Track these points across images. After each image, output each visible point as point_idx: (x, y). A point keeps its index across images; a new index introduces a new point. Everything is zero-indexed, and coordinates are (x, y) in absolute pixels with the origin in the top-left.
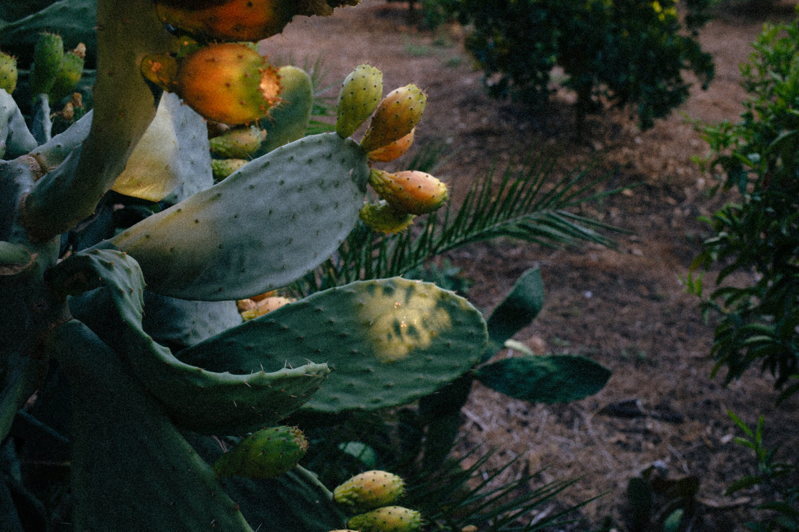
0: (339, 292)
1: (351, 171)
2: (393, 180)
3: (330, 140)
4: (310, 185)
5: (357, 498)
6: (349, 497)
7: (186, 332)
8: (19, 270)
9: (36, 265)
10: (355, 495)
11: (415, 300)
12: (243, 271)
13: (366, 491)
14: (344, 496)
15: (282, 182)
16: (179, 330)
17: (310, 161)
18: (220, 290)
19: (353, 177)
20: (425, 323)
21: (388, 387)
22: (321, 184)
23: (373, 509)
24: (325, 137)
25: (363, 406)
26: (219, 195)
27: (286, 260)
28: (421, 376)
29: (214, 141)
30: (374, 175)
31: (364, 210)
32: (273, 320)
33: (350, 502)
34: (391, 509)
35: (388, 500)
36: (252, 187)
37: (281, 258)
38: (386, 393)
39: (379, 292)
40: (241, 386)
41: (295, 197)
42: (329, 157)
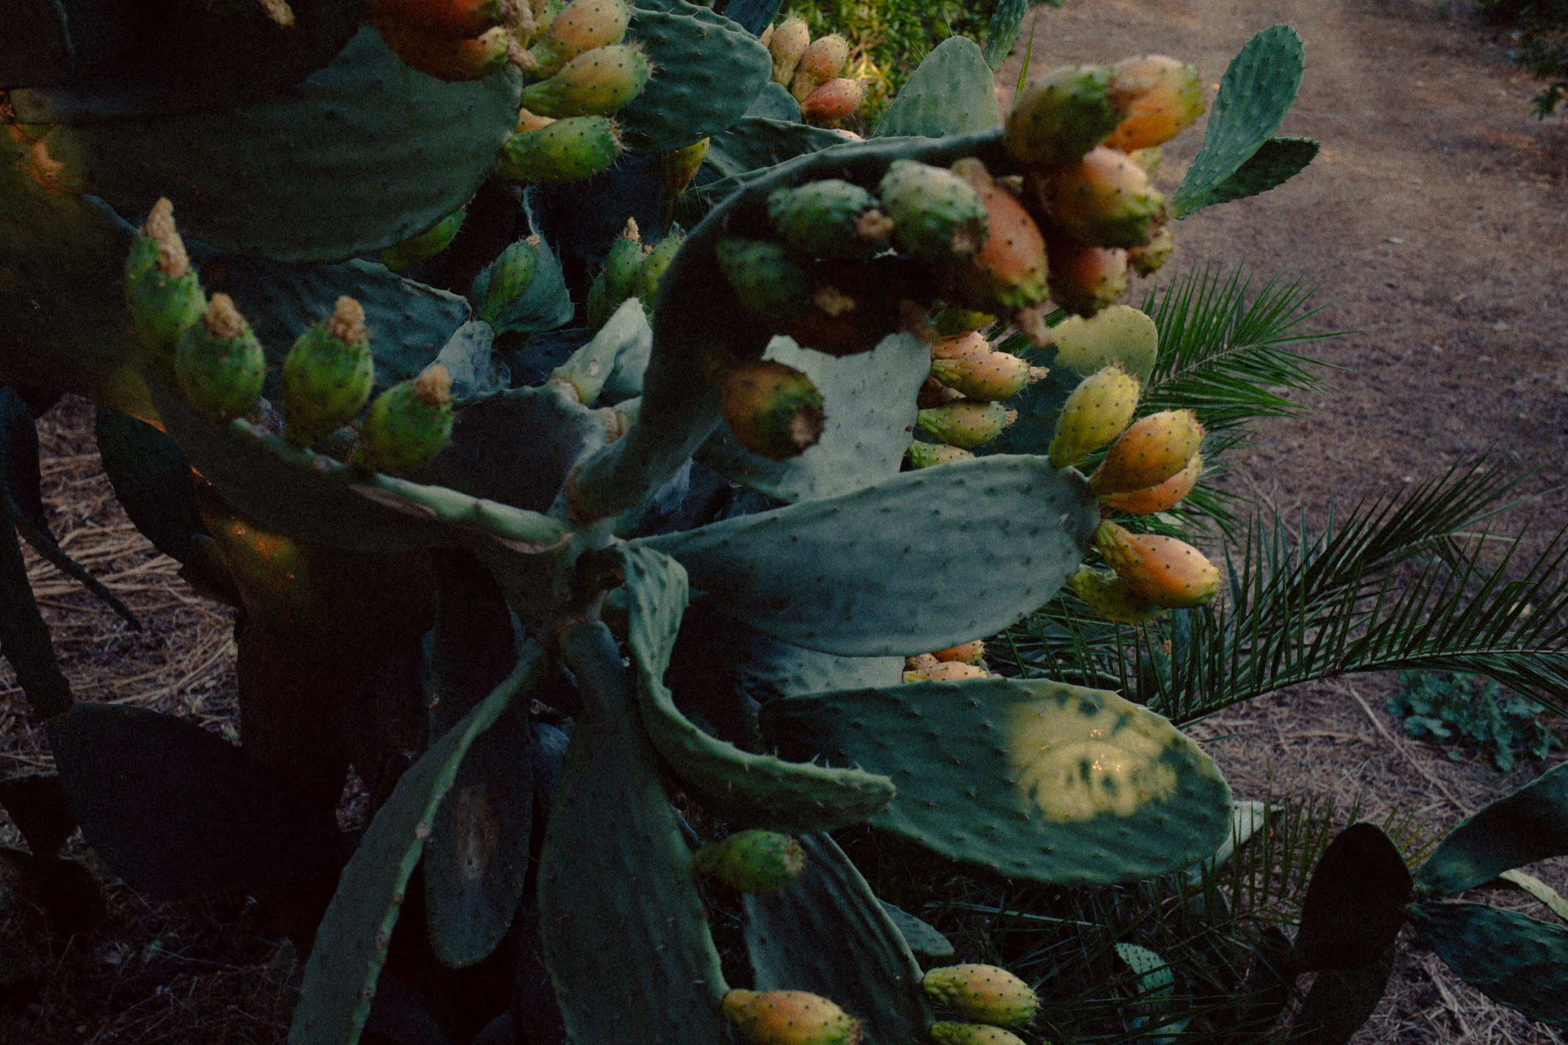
0: (1011, 686)
1: (1064, 517)
2: (1130, 545)
3: (1032, 467)
4: (985, 524)
5: (955, 995)
6: (944, 990)
7: (782, 675)
8: (540, 549)
9: (567, 547)
10: (953, 990)
11: (1128, 735)
12: (848, 619)
13: (971, 990)
14: (935, 985)
15: (937, 512)
16: (773, 670)
17: (991, 491)
18: (811, 635)
19: (1068, 527)
20: (1134, 778)
21: (1046, 851)
22: (1004, 527)
23: (973, 1021)
24: (1026, 461)
25: (996, 864)
26: (835, 511)
27: (921, 619)
28: (1103, 853)
29: (924, 413)
30: (1103, 529)
31: (1077, 578)
32: (900, 696)
33: (943, 997)
34: (998, 1032)
35: (1001, 1019)
36: (886, 510)
37: (913, 614)
38: (1040, 858)
39: (1072, 705)
40: (738, 766)
41: (954, 537)
42: (1027, 491)
